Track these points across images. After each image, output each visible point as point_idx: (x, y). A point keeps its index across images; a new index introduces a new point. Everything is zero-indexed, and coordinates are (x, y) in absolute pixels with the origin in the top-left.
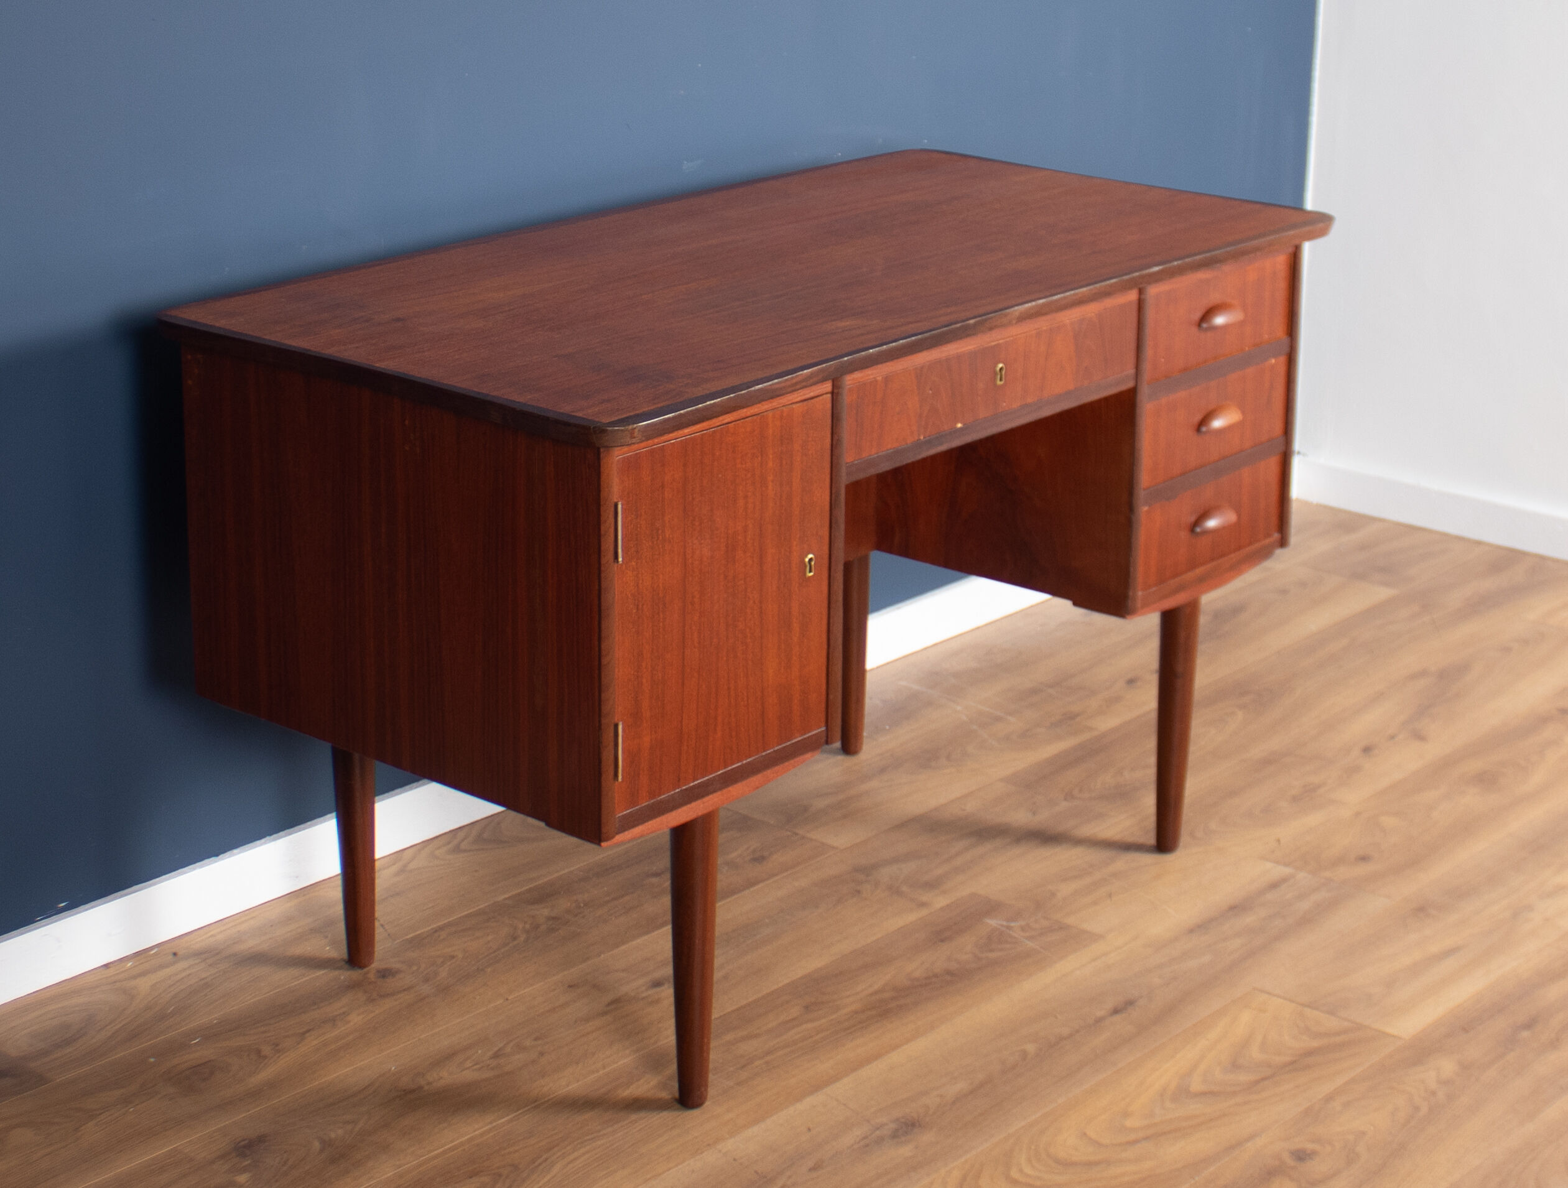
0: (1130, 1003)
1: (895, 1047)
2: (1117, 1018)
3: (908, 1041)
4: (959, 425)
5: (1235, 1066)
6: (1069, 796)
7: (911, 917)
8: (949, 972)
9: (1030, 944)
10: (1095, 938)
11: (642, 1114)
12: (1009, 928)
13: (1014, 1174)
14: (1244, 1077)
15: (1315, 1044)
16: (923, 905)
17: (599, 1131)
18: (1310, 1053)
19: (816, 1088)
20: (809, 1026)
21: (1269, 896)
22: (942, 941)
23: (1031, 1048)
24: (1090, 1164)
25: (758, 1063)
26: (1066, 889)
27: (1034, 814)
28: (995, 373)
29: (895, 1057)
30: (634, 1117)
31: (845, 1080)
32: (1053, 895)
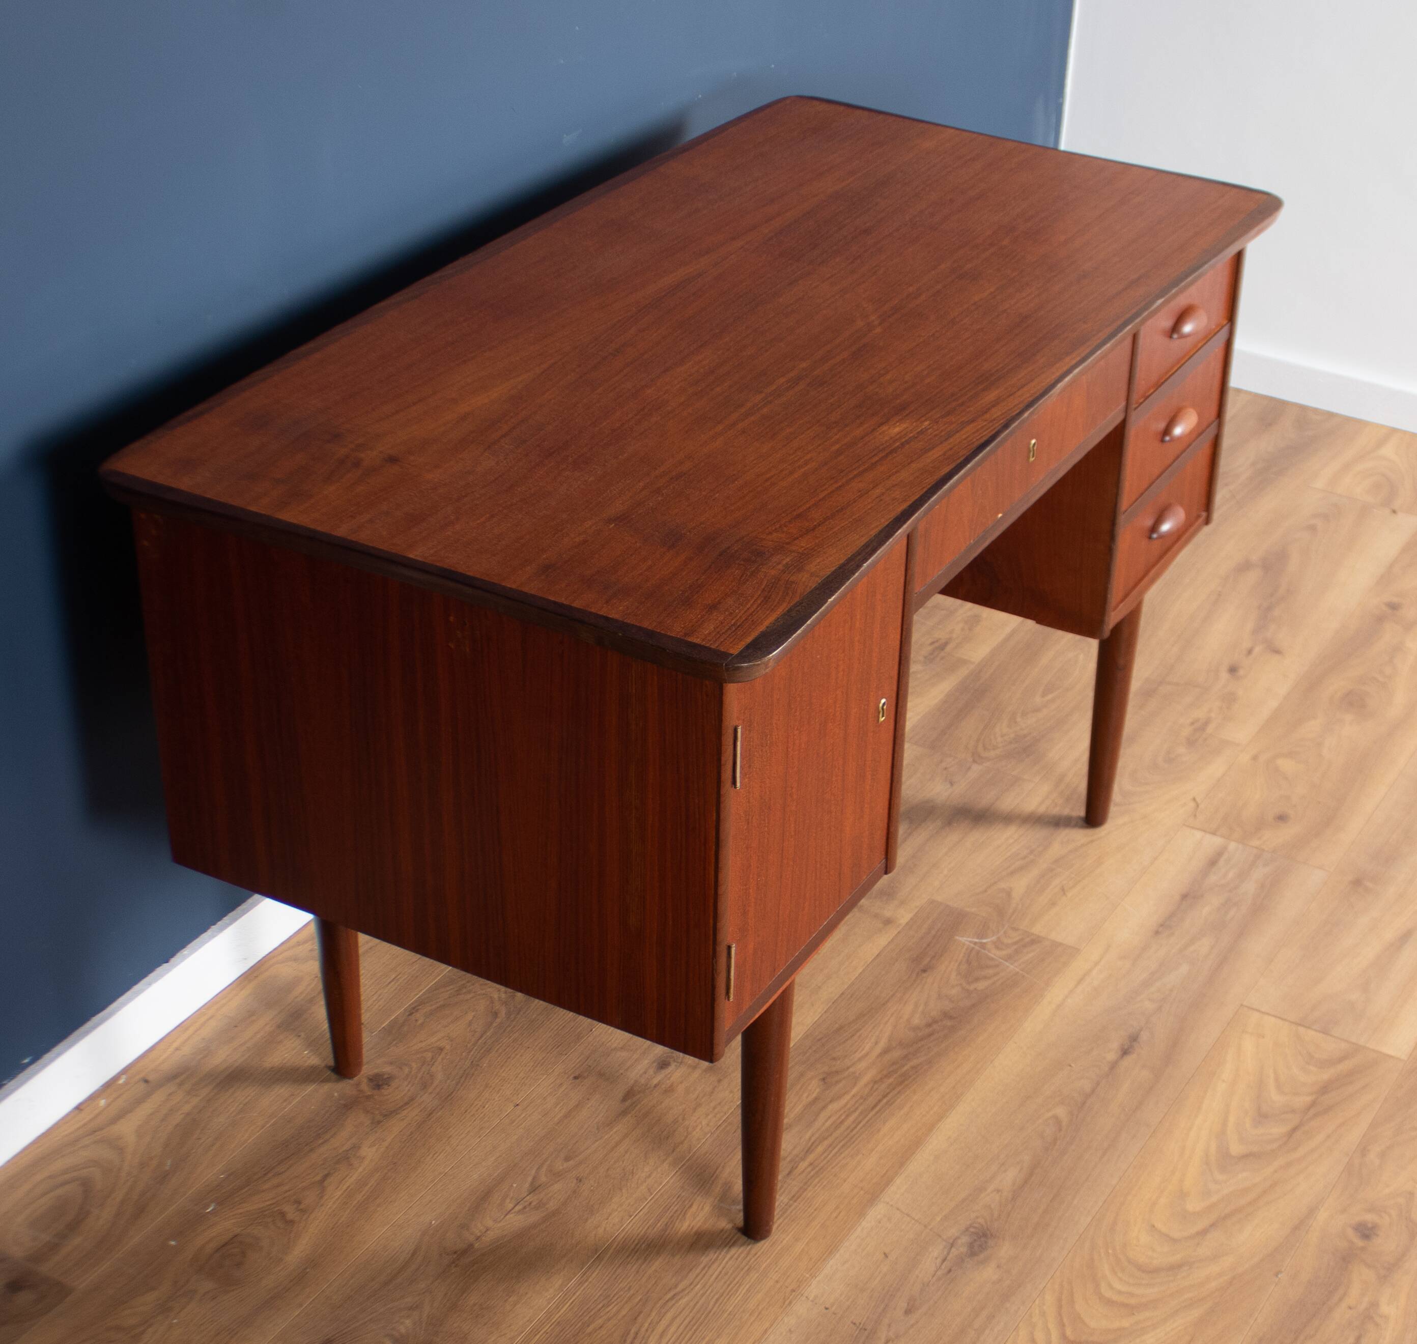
0: (1134, 1039)
1: (931, 1128)
2: (1128, 1061)
3: (941, 1117)
4: (1000, 515)
5: (1262, 1117)
6: (977, 758)
7: (883, 940)
8: (946, 1015)
9: (1012, 967)
10: (1072, 952)
11: (711, 1255)
12: (983, 946)
13: (1108, 1294)
14: (1277, 1130)
15: (1326, 1075)
16: (888, 922)
17: (676, 1286)
18: (1325, 1089)
19: (873, 1197)
20: (835, 1106)
21: (1213, 878)
22: (924, 971)
23: (1061, 1112)
24: (1174, 1268)
25: (803, 1165)
26: (1020, 885)
27: (952, 784)
28: (1029, 448)
29: (937, 1142)
30: (705, 1260)
31: (898, 1181)
32: (1009, 894)
